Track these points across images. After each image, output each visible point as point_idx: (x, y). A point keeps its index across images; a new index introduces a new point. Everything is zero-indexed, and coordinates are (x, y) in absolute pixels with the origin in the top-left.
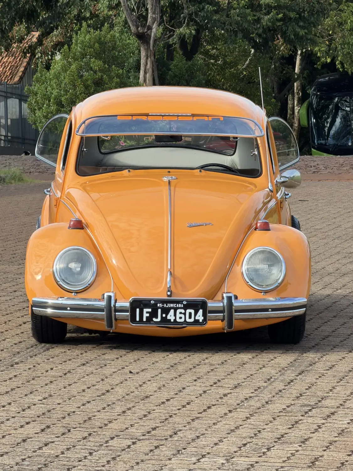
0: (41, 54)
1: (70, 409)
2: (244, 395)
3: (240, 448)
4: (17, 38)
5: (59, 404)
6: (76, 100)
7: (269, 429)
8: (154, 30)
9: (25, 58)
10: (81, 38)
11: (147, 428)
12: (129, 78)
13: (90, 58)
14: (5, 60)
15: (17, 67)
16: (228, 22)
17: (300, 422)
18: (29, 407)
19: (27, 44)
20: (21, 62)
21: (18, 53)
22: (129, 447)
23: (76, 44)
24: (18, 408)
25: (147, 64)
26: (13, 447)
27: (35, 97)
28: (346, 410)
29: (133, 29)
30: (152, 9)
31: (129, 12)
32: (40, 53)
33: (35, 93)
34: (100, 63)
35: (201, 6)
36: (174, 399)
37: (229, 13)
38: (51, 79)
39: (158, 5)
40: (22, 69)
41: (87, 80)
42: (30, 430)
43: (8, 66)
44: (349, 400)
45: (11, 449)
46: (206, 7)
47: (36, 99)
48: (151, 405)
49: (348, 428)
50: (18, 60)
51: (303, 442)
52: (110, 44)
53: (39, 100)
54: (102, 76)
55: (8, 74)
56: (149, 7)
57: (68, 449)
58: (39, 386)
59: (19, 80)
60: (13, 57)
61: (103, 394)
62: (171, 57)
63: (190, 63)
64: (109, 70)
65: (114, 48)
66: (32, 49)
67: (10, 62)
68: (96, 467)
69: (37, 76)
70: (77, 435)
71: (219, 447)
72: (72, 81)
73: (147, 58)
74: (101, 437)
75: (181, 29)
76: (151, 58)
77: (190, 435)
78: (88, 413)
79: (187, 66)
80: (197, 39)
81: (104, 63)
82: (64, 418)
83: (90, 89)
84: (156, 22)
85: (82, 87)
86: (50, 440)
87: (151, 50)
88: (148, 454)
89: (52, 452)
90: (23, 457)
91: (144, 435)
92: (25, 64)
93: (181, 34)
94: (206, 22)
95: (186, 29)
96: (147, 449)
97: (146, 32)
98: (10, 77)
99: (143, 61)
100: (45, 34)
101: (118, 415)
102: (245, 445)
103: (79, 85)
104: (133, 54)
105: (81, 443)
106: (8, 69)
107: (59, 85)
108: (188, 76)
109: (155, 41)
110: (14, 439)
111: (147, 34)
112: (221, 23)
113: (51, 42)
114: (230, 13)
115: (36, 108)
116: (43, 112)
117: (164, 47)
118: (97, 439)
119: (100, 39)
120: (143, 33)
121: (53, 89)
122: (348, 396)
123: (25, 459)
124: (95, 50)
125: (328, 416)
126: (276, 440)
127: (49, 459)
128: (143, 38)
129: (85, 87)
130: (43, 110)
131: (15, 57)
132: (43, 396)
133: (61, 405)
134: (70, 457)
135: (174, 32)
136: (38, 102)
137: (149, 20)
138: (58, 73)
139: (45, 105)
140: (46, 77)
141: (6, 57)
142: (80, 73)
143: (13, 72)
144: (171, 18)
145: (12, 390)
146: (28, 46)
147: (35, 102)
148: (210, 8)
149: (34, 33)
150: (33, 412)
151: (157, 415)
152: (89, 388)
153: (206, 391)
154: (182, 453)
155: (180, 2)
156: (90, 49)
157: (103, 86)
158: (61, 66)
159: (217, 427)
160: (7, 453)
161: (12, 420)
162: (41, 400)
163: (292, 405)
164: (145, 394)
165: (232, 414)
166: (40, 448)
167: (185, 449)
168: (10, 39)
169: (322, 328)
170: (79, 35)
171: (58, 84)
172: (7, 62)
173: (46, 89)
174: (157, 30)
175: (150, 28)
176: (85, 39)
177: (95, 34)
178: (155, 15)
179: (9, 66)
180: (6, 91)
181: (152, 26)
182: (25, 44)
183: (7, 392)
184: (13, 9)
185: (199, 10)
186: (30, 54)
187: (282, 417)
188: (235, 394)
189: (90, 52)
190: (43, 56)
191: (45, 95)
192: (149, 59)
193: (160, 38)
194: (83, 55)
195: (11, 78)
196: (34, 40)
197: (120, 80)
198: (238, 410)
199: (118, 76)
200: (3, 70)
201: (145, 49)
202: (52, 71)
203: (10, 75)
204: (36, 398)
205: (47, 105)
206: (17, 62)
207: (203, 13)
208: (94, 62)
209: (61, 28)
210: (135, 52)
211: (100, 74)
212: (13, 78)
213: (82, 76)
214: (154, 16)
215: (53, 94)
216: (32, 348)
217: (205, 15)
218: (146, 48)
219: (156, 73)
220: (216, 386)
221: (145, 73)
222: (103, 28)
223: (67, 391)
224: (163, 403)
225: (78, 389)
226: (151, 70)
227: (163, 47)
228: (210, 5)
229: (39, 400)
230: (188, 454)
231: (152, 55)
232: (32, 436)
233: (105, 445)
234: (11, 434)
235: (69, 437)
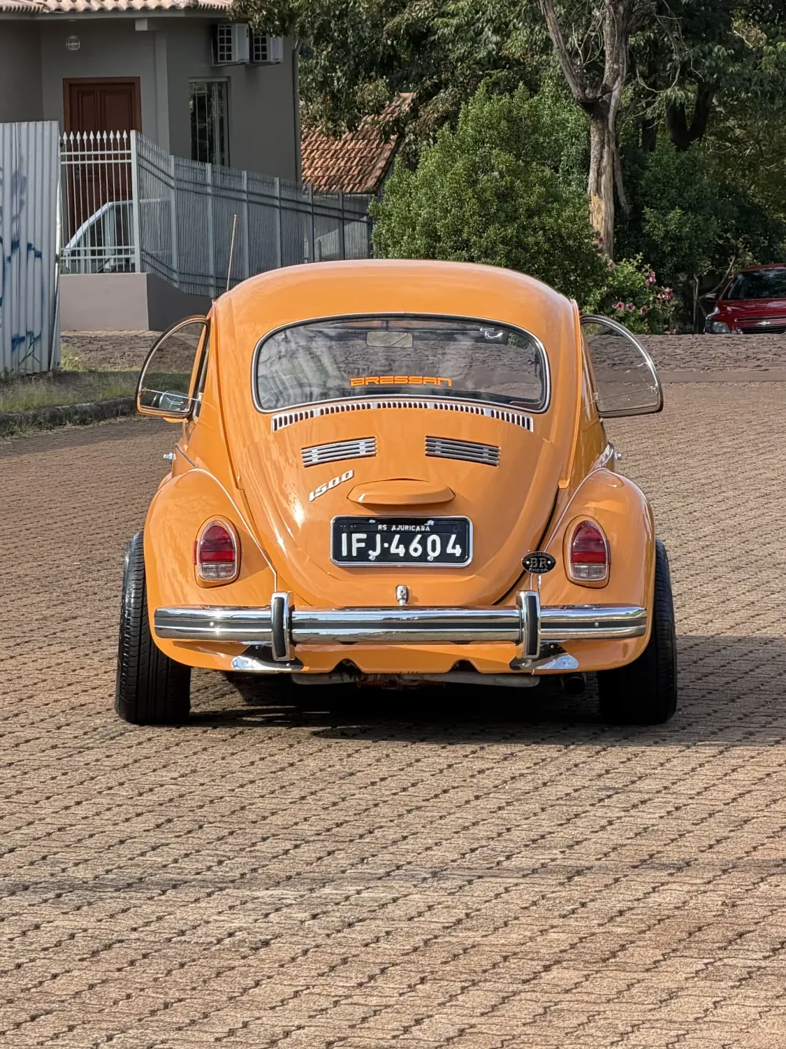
0: (415, 135)
1: (214, 792)
2: (513, 771)
3: (464, 854)
4: (371, 104)
5: (202, 785)
6: (464, 227)
7: (525, 826)
8: (616, 93)
9: (386, 142)
10: (473, 111)
11: (328, 824)
12: (569, 185)
13: (491, 148)
14: (349, 147)
15: (374, 158)
16: (756, 78)
17: (583, 815)
18: (151, 790)
19: (391, 116)
20: (379, 150)
21: (375, 133)
22: (286, 852)
23: (465, 123)
24: (133, 791)
25: (602, 157)
26: (100, 852)
27: (387, 222)
28: (669, 796)
29: (576, 91)
30: (611, 53)
31: (568, 59)
32: (413, 133)
33: (387, 213)
34: (510, 157)
35: (706, 48)
36: (394, 778)
37: (758, 61)
38: (417, 186)
39: (623, 46)
40: (382, 164)
41: (484, 190)
42: (137, 825)
43: (355, 158)
44: (684, 780)
45: (96, 855)
46: (716, 50)
47: (390, 224)
48: (352, 787)
49: (657, 825)
50: (374, 146)
51: (570, 847)
52: (528, 122)
53: (394, 227)
54: (512, 182)
55: (356, 172)
56: (607, 49)
57: (187, 855)
58: (182, 756)
59: (375, 185)
60: (366, 141)
61: (282, 769)
62: (650, 144)
63: (684, 155)
64: (527, 169)
65: (536, 130)
66: (398, 126)
67: (360, 150)
68: (221, 882)
69: (392, 182)
70: (211, 832)
71: (432, 853)
72: (456, 192)
73: (602, 147)
74: (248, 836)
75: (669, 91)
76: (609, 146)
77: (392, 834)
78: (243, 800)
79: (678, 161)
80: (703, 106)
81: (518, 157)
82: (201, 807)
83: (490, 207)
84: (619, 79)
85: (474, 204)
86: (163, 841)
87: (609, 132)
88: (312, 864)
89: (160, 860)
90: (110, 867)
91: (319, 834)
92: (387, 154)
93: (668, 99)
94: (715, 76)
95: (679, 90)
96: (313, 855)
97: (601, 97)
98: (359, 178)
99: (594, 153)
100: (425, 97)
101: (291, 803)
102: (473, 850)
103: (470, 199)
104: (577, 138)
105: (211, 846)
106: (355, 163)
107: (432, 198)
108: (680, 180)
109: (618, 113)
110: (106, 839)
111: (602, 101)
112: (744, 79)
113: (433, 112)
114: (761, 63)
115: (389, 242)
116: (401, 250)
117: (636, 126)
118: (240, 840)
119: (510, 111)
120: (596, 99)
121: (421, 206)
122: (686, 774)
123: (111, 870)
124: (499, 133)
125: (634, 806)
126: (528, 843)
127: (150, 871)
128: (595, 108)
129: (481, 203)
130: (402, 246)
131: (369, 141)
132: (182, 772)
133: (205, 787)
134: (184, 868)
135: (654, 98)
136: (393, 231)
137: (607, 73)
138: (431, 176)
139: (405, 238)
140: (408, 184)
141: (352, 140)
142: (471, 176)
143: (364, 169)
144: (653, 70)
145: (136, 761)
146: (393, 121)
147: (388, 231)
148: (723, 52)
149: (404, 95)
150: (155, 798)
151: (354, 802)
152: (262, 759)
153: (452, 765)
154: (367, 863)
155: (666, 40)
156: (491, 132)
157: (515, 201)
158: (437, 162)
159: (442, 822)
160: (87, 861)
161: (116, 810)
162: (175, 779)
163: (584, 787)
164: (350, 769)
165: (478, 802)
166: (143, 854)
167: (373, 856)
168: (357, 108)
169: (707, 660)
170: (472, 105)
171: (430, 198)
172: (353, 149)
173: (409, 207)
174: (621, 93)
175: (607, 90)
176: (482, 112)
177: (500, 103)
178: (618, 65)
179: (358, 159)
180: (341, 208)
181: (611, 86)
182: (388, 116)
183: (125, 766)
184: (352, 53)
185: (701, 54)
186: (396, 136)
187: (557, 807)
188: (499, 770)
189: (491, 137)
190: (419, 139)
191: (406, 218)
192: (606, 148)
193: (627, 109)
194: (479, 142)
195: (360, 181)
196: (406, 108)
197: (548, 191)
198: (491, 795)
199: (543, 182)
200: (345, 166)
201: (599, 130)
202: (420, 173)
203: (358, 175)
204: (166, 776)
205: (409, 237)
206: (372, 149)
207: (709, 60)
208: (498, 155)
209: (454, 86)
210: (580, 134)
211: (508, 179)
212: (364, 181)
213: (475, 182)
214: (615, 67)
215: (420, 216)
216: (197, 694)
217: (714, 64)
218: (601, 127)
219: (619, 173)
220: (473, 757)
221: (599, 174)
222: (516, 93)
223: (224, 765)
224: (373, 784)
225: (243, 762)
226: (609, 169)
227: (633, 125)
228: (724, 46)
229: (171, 779)
230: (375, 863)
231: (611, 139)
232: (137, 835)
233: (248, 849)
234: (105, 832)
235: (196, 836)
